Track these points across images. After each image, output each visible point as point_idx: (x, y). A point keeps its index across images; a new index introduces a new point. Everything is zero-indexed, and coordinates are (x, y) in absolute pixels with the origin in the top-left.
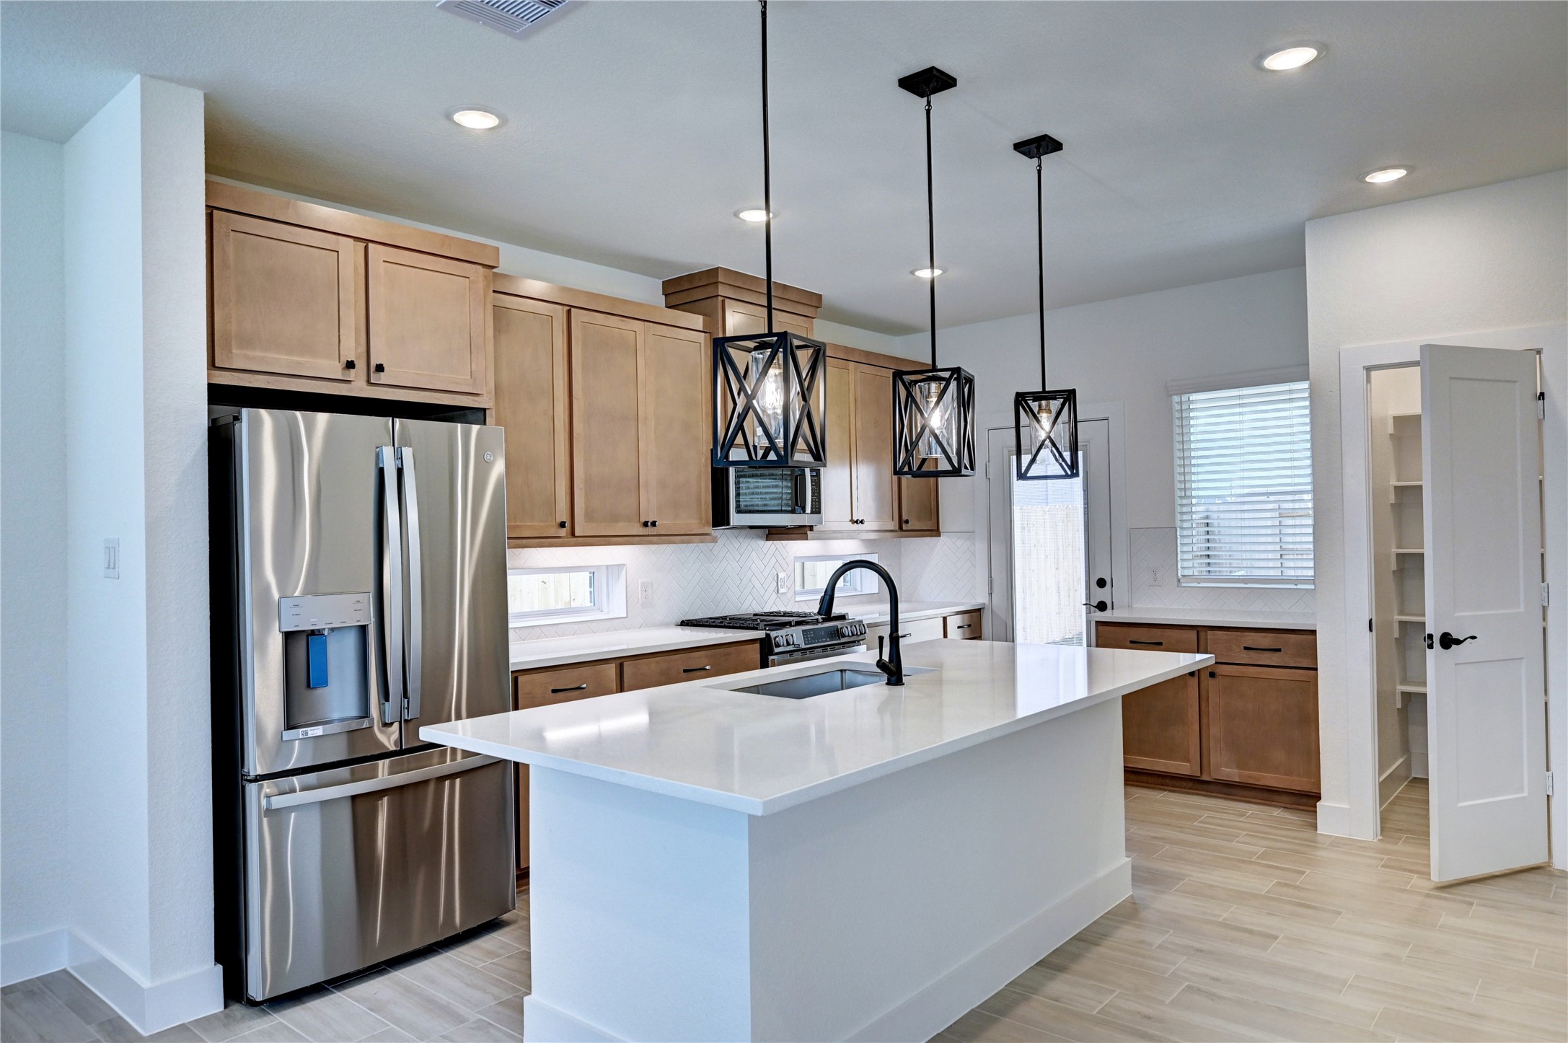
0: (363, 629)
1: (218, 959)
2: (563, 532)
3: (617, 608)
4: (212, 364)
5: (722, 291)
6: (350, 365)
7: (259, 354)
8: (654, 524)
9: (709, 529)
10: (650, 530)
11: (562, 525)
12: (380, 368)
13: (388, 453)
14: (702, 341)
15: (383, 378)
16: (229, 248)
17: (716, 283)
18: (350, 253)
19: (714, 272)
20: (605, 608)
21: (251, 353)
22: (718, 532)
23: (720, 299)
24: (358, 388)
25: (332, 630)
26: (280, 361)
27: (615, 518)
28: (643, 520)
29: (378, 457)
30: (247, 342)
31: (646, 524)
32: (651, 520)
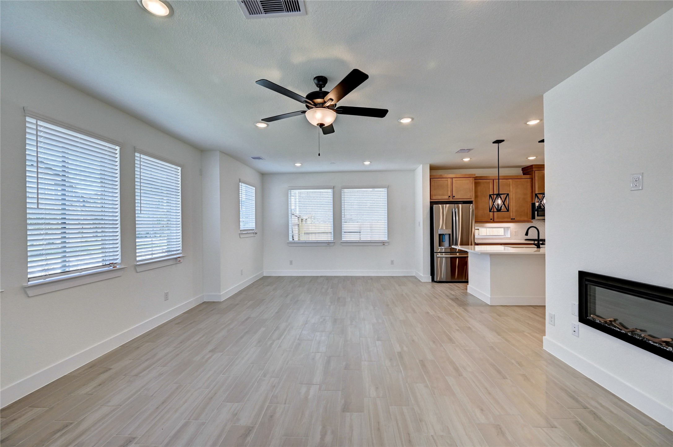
0: (450, 235)
1: (431, 275)
2: (491, 221)
3: (509, 235)
4: (431, 199)
5: (534, 169)
6: (449, 197)
7: (437, 197)
8: (514, 219)
9: (531, 220)
10: (513, 220)
11: (491, 219)
12: (454, 196)
13: (454, 209)
14: (529, 181)
15: (455, 198)
16: (432, 184)
17: (533, 168)
18: (449, 180)
19: (532, 166)
20: (506, 235)
21: (436, 197)
22: (533, 221)
23: (534, 171)
24: (451, 200)
25: (446, 234)
26: (439, 197)
27: (504, 218)
28: (511, 218)
29: (452, 210)
30: (435, 195)
31: (512, 219)
32: (513, 218)
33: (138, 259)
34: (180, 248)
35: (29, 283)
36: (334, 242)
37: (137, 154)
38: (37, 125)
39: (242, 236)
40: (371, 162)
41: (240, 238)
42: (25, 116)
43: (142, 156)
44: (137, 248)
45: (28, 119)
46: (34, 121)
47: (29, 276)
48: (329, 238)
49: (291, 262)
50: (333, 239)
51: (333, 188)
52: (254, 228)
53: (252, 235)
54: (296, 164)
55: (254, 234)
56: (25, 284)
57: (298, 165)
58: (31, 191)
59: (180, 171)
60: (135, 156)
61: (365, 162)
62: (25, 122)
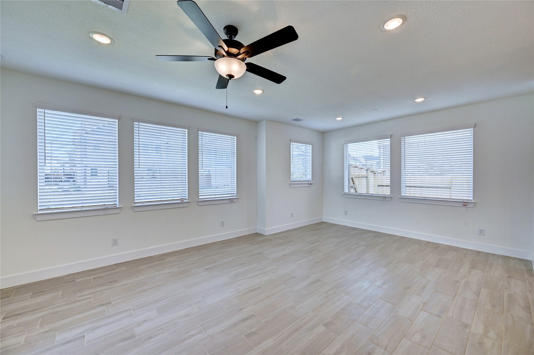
33: (200, 197)
34: (235, 192)
35: (135, 205)
36: (391, 196)
37: (200, 132)
38: (139, 125)
39: (292, 186)
40: (425, 98)
41: (290, 187)
42: (133, 122)
43: (203, 133)
44: (199, 190)
45: (135, 123)
46: (137, 123)
47: (135, 201)
48: (387, 191)
49: (346, 213)
50: (389, 194)
51: (391, 137)
52: (311, 180)
53: (308, 185)
54: (336, 119)
55: (309, 185)
56: (133, 206)
57: (339, 119)
58: (136, 159)
59: (236, 139)
60: (198, 134)
61: (416, 99)
62: (133, 125)
